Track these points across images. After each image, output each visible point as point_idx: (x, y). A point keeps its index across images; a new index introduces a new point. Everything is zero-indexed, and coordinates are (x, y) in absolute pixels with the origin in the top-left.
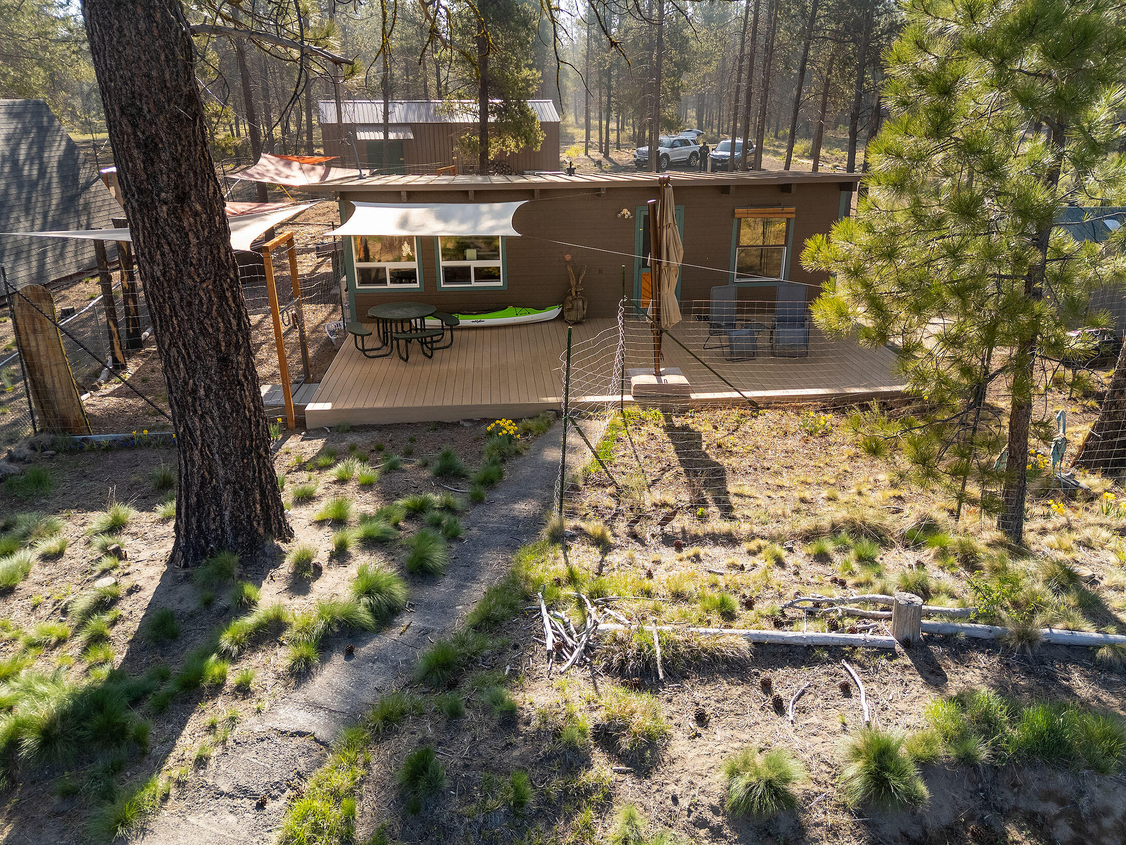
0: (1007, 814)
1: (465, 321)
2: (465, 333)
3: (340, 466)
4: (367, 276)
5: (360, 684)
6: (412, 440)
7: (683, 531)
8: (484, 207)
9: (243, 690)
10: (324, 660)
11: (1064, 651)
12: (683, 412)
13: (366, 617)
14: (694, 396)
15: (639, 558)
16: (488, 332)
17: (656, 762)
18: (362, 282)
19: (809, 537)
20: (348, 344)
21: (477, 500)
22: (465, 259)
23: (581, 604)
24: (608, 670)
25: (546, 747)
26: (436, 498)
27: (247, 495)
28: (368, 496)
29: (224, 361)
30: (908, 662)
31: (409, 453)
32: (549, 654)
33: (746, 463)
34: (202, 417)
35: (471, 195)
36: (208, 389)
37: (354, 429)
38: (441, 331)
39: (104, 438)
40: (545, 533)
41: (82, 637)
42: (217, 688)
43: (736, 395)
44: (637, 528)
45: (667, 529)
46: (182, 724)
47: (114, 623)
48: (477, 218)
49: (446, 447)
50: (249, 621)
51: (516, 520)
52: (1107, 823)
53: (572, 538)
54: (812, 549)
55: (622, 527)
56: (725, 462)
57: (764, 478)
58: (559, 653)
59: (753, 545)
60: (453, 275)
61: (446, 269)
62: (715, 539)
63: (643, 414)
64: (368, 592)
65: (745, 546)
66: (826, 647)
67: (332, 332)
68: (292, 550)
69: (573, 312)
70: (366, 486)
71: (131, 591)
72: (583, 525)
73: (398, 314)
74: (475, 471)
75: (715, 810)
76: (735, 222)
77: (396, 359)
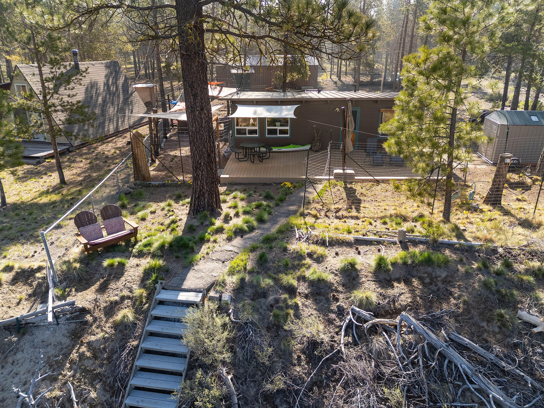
0: (413, 277)
1: (275, 149)
2: (274, 154)
3: (234, 193)
4: (240, 132)
5: (246, 243)
6: (256, 188)
7: (342, 215)
8: (284, 107)
9: (215, 241)
10: (235, 237)
11: (446, 245)
12: (351, 183)
13: (246, 229)
14: (356, 178)
15: (327, 221)
16: (282, 154)
17: (323, 261)
18: (237, 134)
19: (381, 218)
20: (233, 156)
21: (277, 205)
22: (275, 126)
23: (307, 228)
24: (313, 243)
25: (294, 255)
26: (265, 203)
27: (212, 195)
28: (243, 202)
29: (209, 155)
30: (400, 246)
31: (255, 192)
32: (297, 239)
33: (369, 199)
34: (202, 171)
35: (279, 103)
36: (204, 163)
37: (236, 184)
38: (266, 153)
39: (157, 183)
40: (298, 214)
41: (170, 229)
42: (208, 241)
43: (372, 178)
44: (328, 214)
45: (337, 214)
46: (201, 247)
47: (177, 227)
48: (281, 111)
49: (267, 190)
50: (215, 227)
51: (289, 211)
52: (439, 279)
53: (307, 215)
54: (382, 221)
55: (323, 213)
56: (362, 198)
57: (374, 203)
58: (300, 238)
59: (364, 219)
60: (272, 132)
61: (268, 129)
62: (352, 217)
63: (337, 183)
64: (247, 223)
65: (361, 220)
66: (377, 242)
67: (225, 152)
68: (224, 213)
69: (315, 147)
70: (242, 200)
71: (180, 220)
72: (310, 212)
73: (251, 146)
74: (277, 197)
75: (336, 271)
76: (381, 114)
77: (249, 162)
